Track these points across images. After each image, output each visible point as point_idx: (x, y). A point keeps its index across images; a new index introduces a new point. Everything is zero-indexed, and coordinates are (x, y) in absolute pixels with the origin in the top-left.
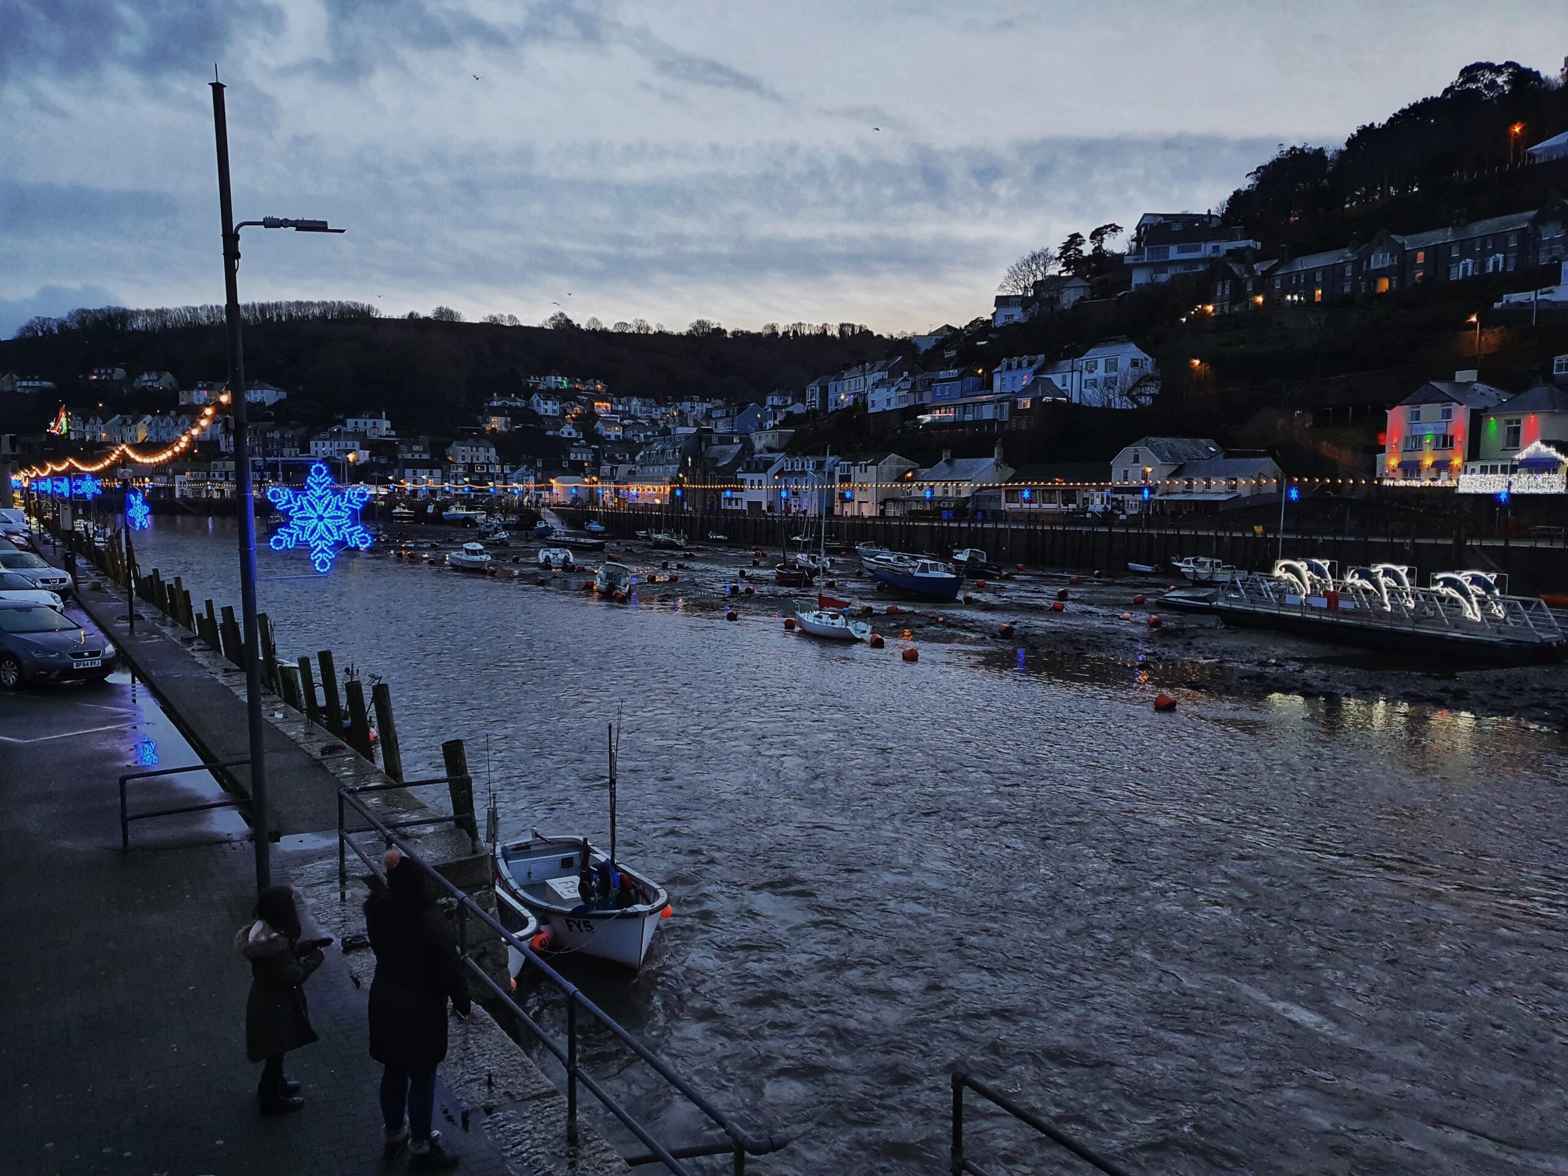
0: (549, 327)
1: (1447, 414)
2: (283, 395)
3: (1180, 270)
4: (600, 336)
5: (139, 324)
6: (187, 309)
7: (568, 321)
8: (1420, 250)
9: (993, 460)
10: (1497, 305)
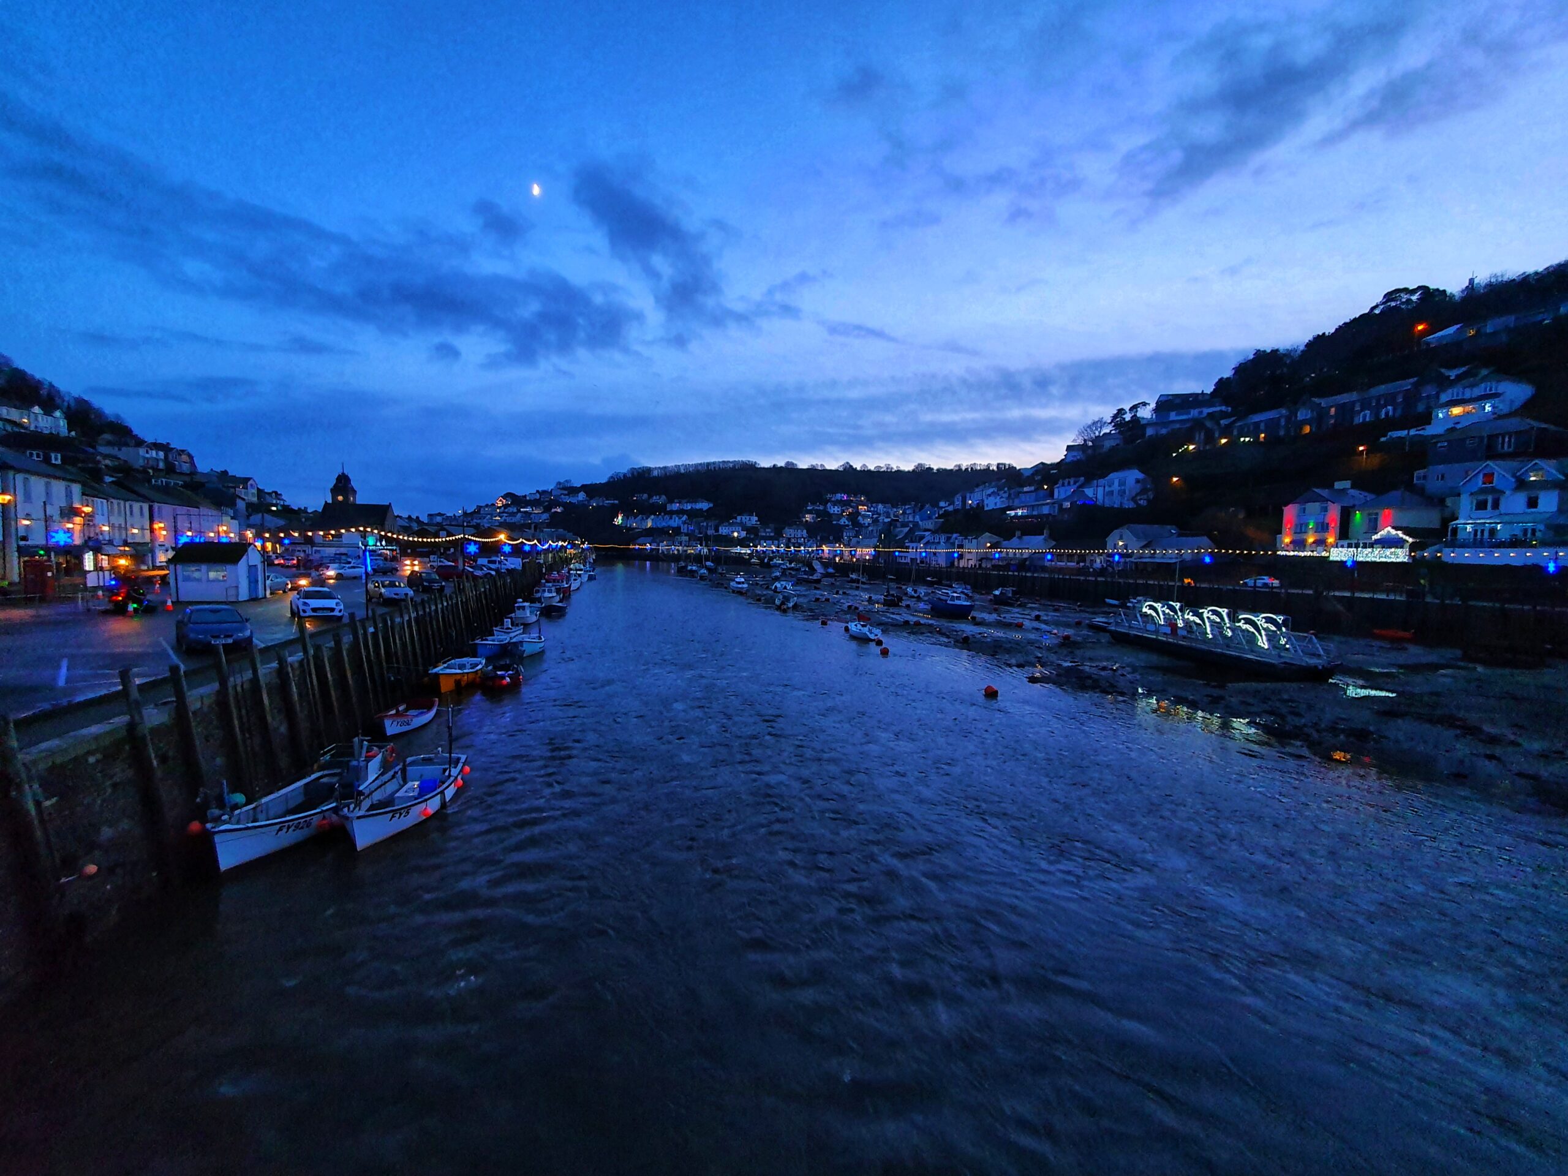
0: (841, 469)
1: (1325, 510)
2: (711, 505)
3: (1178, 426)
4: (866, 473)
5: (655, 473)
6: (676, 466)
7: (851, 466)
8: (1332, 407)
9: (1043, 537)
10: (1383, 439)
